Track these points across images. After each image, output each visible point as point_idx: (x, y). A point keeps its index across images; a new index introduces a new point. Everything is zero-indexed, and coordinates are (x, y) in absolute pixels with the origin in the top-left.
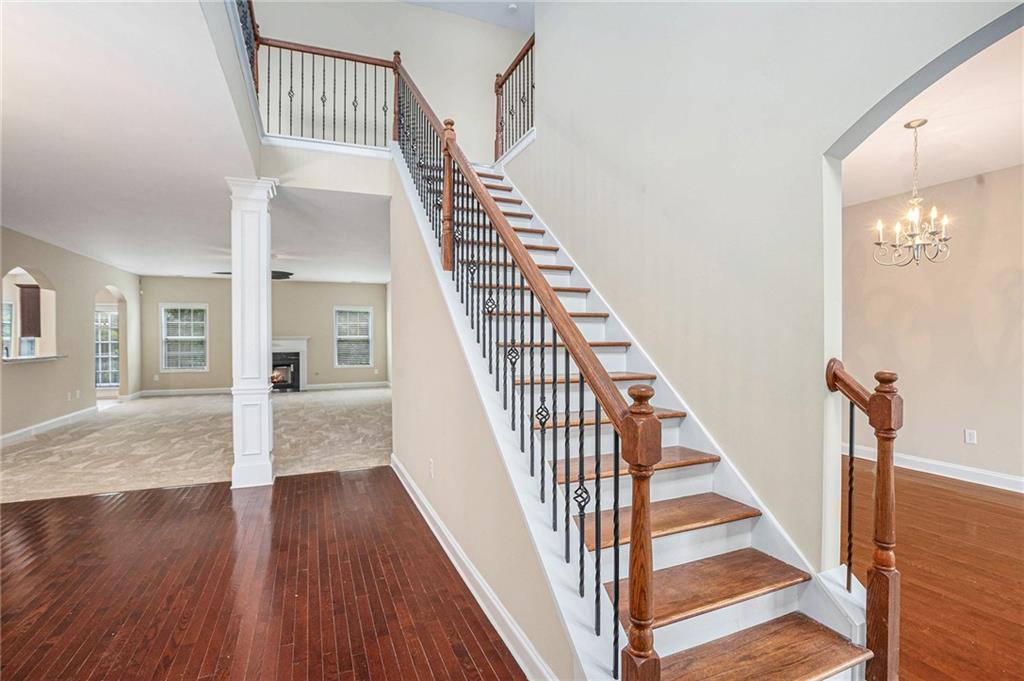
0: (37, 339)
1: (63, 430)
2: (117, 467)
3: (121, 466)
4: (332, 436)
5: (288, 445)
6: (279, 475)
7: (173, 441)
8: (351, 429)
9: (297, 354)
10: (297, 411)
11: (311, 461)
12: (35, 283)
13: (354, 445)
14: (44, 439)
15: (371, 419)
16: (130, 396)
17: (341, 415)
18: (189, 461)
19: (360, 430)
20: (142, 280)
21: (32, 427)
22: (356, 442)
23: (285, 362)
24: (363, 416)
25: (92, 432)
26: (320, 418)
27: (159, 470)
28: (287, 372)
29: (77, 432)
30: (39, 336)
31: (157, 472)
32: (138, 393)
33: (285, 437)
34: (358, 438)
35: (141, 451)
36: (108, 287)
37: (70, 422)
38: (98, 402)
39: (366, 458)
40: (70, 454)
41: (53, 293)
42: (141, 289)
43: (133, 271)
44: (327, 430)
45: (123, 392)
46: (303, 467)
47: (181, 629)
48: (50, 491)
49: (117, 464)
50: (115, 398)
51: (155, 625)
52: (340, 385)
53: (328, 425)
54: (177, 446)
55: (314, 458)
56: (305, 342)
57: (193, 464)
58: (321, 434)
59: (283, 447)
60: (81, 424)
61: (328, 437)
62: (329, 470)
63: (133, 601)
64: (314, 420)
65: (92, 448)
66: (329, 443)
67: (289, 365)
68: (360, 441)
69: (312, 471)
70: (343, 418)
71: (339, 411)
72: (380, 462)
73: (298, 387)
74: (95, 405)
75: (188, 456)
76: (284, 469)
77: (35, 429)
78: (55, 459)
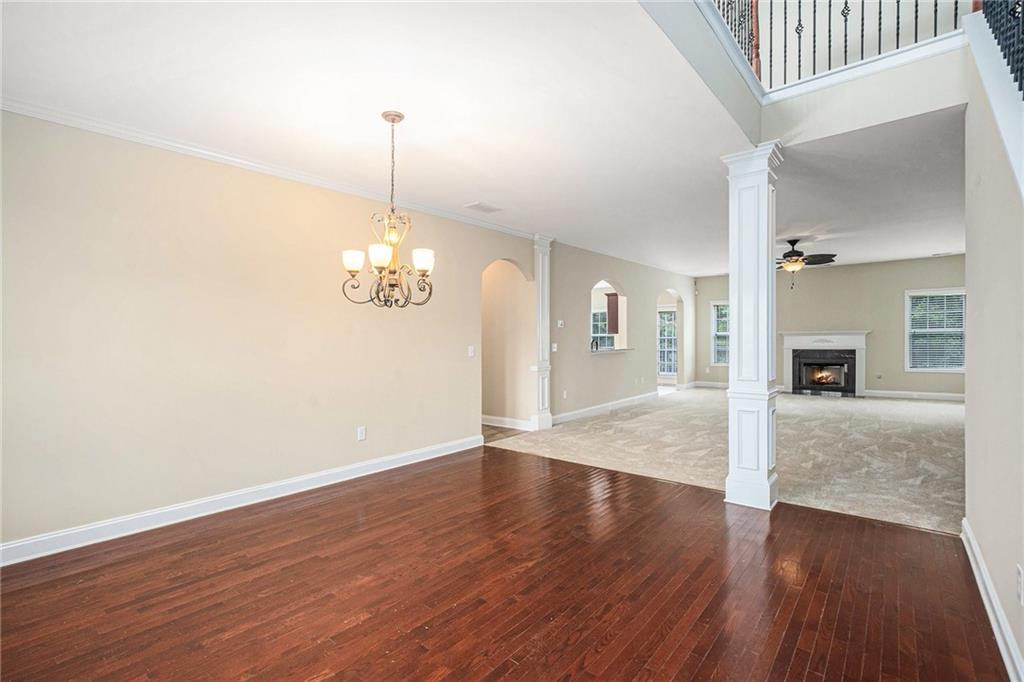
0: (615, 336)
1: (626, 410)
2: (644, 450)
3: (647, 450)
4: (876, 463)
5: (810, 465)
6: (783, 501)
7: (698, 434)
8: (908, 459)
9: (853, 352)
10: (841, 421)
11: (832, 492)
12: (614, 291)
13: (906, 485)
14: (614, 414)
15: (949, 450)
16: (685, 385)
17: (899, 436)
18: (700, 459)
19: (923, 464)
20: (696, 281)
21: (610, 404)
22: (911, 481)
23: (837, 361)
24: (935, 444)
25: (645, 413)
26: (866, 434)
27: (672, 461)
28: (840, 372)
29: (634, 412)
30: (617, 333)
31: (670, 463)
32: (692, 384)
33: (812, 452)
34: (917, 475)
35: (668, 439)
36: (669, 290)
37: (636, 403)
38: (659, 387)
39: (917, 511)
40: (621, 430)
41: (625, 298)
42: (696, 290)
43: (689, 274)
44: (871, 454)
45: (680, 381)
46: (816, 498)
47: (597, 651)
48: (593, 459)
49: (645, 447)
50: (674, 385)
51: (581, 631)
52: (915, 394)
53: (876, 447)
54: (700, 440)
55: (837, 489)
56: (864, 337)
57: (703, 462)
58: (861, 458)
59: (804, 465)
60: (642, 405)
61: (868, 464)
62: (852, 513)
63: (582, 592)
64: (858, 436)
65: (637, 427)
66: (867, 472)
67: (843, 365)
68: (918, 481)
69: (827, 508)
70: (902, 441)
71: (899, 430)
72: (941, 524)
73: (854, 392)
74: (656, 390)
75: (702, 453)
76: (792, 495)
77: (611, 405)
78: (610, 432)
